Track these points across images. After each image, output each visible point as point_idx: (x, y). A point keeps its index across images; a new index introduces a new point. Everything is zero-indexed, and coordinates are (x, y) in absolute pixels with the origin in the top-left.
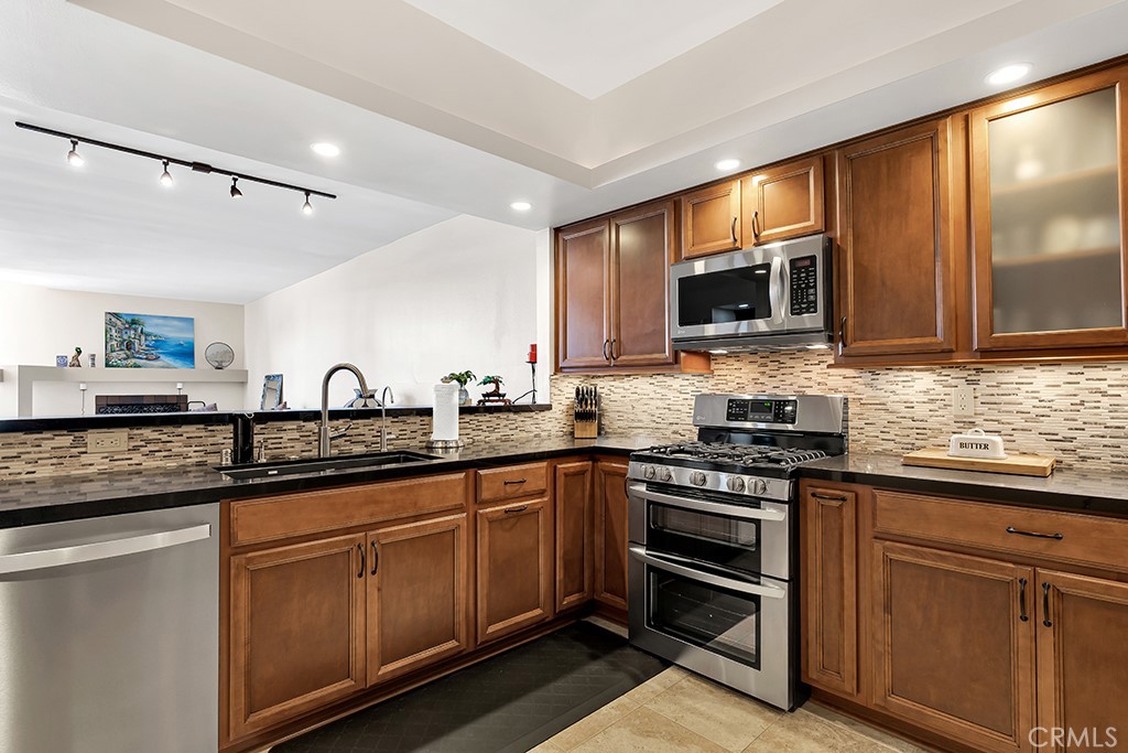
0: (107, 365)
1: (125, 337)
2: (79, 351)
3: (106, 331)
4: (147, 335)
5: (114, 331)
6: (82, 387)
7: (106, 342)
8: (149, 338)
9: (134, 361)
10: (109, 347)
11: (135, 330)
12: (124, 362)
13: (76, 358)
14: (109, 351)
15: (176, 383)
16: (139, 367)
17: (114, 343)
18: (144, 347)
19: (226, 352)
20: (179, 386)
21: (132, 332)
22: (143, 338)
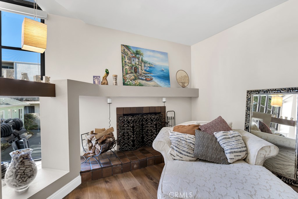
0: (124, 84)
1: (133, 63)
2: (108, 73)
3: (122, 58)
4: (145, 63)
5: (126, 58)
6: (109, 101)
7: (123, 67)
8: (146, 65)
9: (139, 81)
10: (124, 70)
11: (138, 59)
12: (134, 82)
13: (105, 78)
14: (125, 73)
15: (162, 97)
16: (142, 85)
17: (127, 67)
18: (143, 71)
19: (185, 76)
20: (164, 100)
21: (137, 60)
22: (143, 64)
